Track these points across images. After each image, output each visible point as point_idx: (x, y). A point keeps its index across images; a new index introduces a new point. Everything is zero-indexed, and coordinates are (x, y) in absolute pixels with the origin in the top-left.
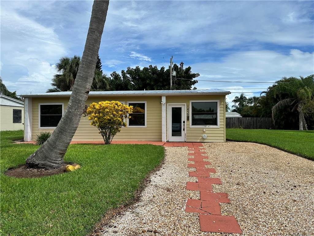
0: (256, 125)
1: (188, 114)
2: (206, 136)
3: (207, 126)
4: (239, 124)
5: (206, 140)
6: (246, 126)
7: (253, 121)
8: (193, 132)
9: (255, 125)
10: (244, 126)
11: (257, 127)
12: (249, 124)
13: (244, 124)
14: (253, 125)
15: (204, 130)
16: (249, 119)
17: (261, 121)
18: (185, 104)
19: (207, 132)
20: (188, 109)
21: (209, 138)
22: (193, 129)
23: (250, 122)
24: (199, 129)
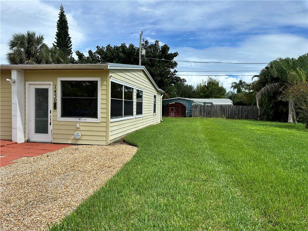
0: (242, 114)
1: (55, 99)
2: (80, 134)
3: (83, 119)
4: (222, 113)
5: (79, 141)
6: (230, 116)
7: (239, 110)
8: (62, 127)
9: (240, 115)
10: (228, 115)
11: (243, 117)
12: (233, 113)
13: (228, 113)
14: (239, 114)
15: (78, 125)
16: (234, 107)
17: (248, 110)
18: (51, 83)
19: (82, 128)
20: (55, 92)
21: (84, 138)
22: (62, 123)
23: (234, 111)
24: (70, 124)
